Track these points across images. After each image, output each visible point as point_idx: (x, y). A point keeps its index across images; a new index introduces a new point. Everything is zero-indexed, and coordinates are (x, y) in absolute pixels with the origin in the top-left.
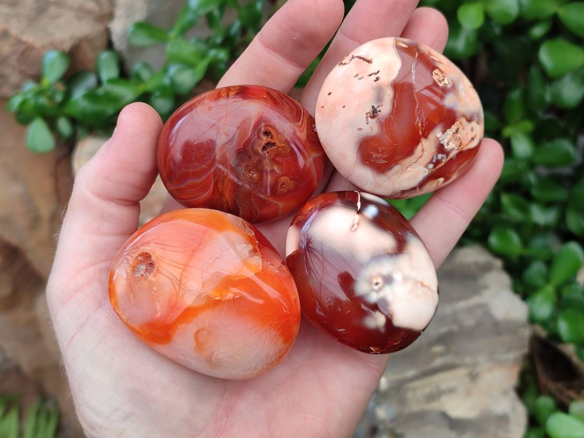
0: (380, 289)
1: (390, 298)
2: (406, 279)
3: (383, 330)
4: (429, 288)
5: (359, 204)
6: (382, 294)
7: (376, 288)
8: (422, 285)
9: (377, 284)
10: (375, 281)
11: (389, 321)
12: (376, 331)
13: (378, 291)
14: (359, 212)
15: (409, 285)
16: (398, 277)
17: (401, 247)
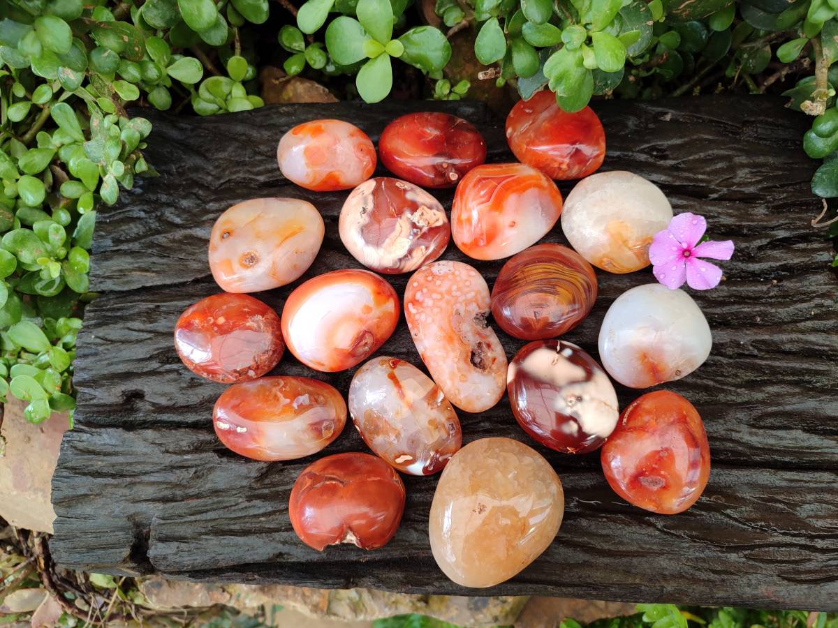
0: (573, 405)
1: (580, 412)
2: (592, 399)
3: (576, 435)
4: (611, 407)
5: (558, 348)
6: (575, 409)
7: (570, 404)
8: (605, 404)
9: (571, 402)
10: (569, 399)
11: (580, 428)
12: (571, 436)
13: (571, 407)
14: (558, 353)
15: (594, 404)
16: (586, 397)
17: (589, 376)
